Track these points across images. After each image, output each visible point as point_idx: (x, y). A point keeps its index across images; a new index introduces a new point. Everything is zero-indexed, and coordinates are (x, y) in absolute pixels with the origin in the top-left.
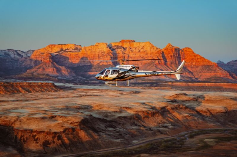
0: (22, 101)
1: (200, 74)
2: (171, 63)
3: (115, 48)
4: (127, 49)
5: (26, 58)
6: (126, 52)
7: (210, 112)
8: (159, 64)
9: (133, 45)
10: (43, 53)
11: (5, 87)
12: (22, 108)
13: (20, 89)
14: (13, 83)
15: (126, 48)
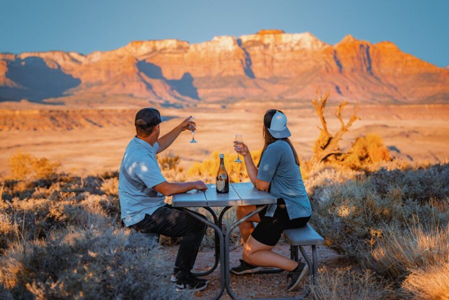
0: (87, 142)
1: (413, 89)
2: (353, 70)
3: (249, 44)
4: (271, 47)
5: (88, 66)
6: (269, 52)
7: (435, 156)
8: (328, 71)
9: (281, 38)
10: (121, 57)
11: (52, 118)
12: (90, 154)
13: (83, 121)
14: (68, 111)
15: (268, 45)
